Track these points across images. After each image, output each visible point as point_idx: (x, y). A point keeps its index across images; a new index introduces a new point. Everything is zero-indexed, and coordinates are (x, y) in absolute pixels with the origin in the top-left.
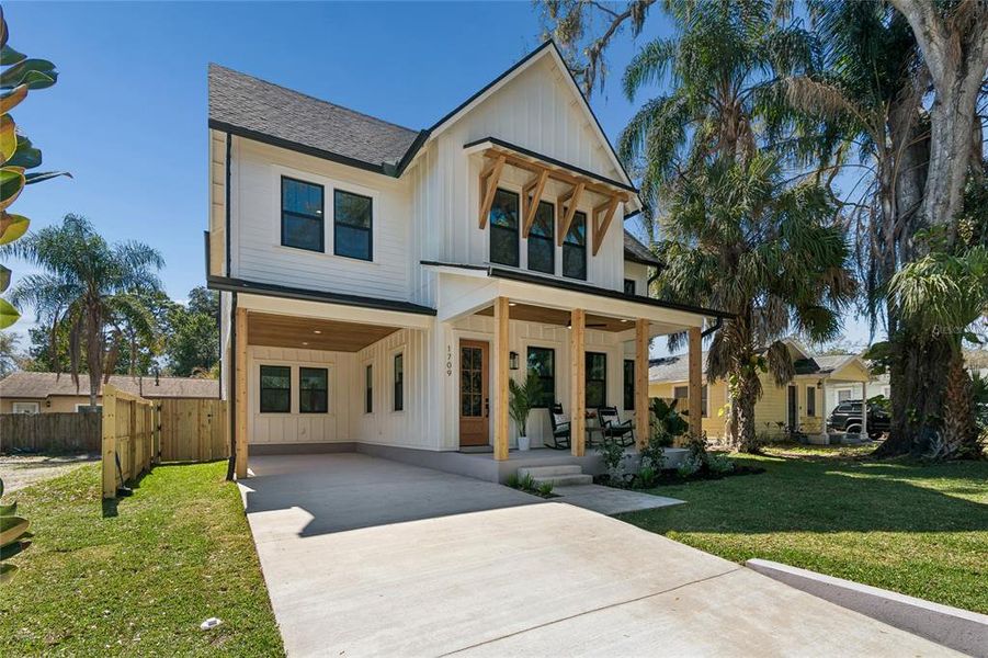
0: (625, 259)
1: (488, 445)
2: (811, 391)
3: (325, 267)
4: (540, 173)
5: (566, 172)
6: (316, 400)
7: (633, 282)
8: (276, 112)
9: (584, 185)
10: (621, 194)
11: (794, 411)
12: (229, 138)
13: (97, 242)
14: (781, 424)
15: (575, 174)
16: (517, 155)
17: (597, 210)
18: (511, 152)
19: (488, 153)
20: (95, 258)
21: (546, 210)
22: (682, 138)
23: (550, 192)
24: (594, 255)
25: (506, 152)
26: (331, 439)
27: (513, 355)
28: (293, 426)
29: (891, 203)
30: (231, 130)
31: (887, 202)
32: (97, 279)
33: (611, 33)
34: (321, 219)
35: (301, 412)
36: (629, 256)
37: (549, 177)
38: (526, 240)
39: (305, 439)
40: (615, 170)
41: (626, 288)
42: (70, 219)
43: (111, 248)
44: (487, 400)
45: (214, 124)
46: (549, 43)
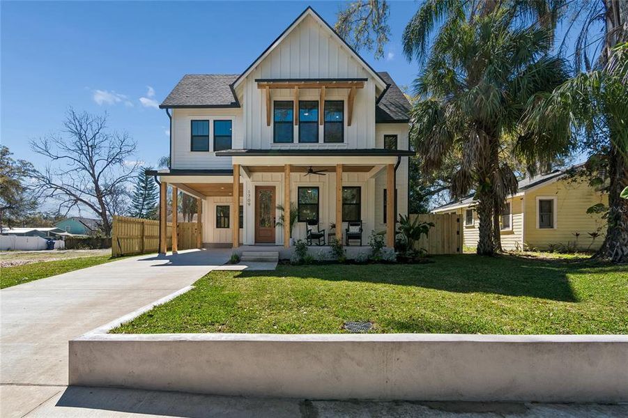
0: (376, 122)
1: (275, 242)
4: (294, 88)
5: (309, 83)
7: (396, 137)
9: (324, 87)
10: (356, 84)
12: (167, 110)
14: (595, 235)
15: (317, 82)
16: (276, 82)
17: (349, 97)
18: (271, 82)
19: (259, 86)
24: (349, 124)
25: (267, 83)
30: (167, 107)
34: (208, 136)
37: (299, 88)
38: (298, 126)
44: (275, 218)
45: (162, 107)
46: (308, 9)
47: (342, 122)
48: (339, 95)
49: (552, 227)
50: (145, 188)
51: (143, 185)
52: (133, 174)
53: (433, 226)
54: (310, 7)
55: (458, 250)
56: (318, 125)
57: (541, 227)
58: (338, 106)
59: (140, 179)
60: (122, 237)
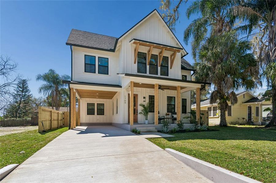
0: (181, 69)
1: (137, 122)
2: (257, 108)
3: (96, 77)
4: (151, 47)
5: (158, 46)
6: (101, 112)
7: (186, 76)
8: (85, 39)
9: (164, 49)
10: (178, 50)
11: (251, 114)
12: (71, 47)
13: (57, 75)
14: (244, 119)
15: (162, 46)
16: (143, 43)
17: (171, 56)
18: (141, 42)
19: (134, 43)
20: (57, 79)
21: (154, 57)
22: (206, 30)
23: (156, 52)
24: (171, 68)
25: (139, 42)
26: (105, 122)
27: (144, 98)
28: (95, 118)
29: (273, 44)
30: (71, 45)
31: (272, 43)
32: (58, 84)
33: (180, 3)
34: (95, 65)
35: (97, 115)
36: (183, 68)
37: (153, 47)
38: (149, 66)
39: (98, 122)
40: (177, 44)
41: (183, 78)
42: (51, 70)
43: (61, 76)
44: (137, 110)
45: (67, 44)
46: (155, 10)
47: (168, 67)
48: (167, 54)
49: (231, 116)
50: (22, 91)
51: (21, 90)
52: (14, 83)
53: (204, 115)
54: (155, 9)
55: (207, 125)
56: (157, 66)
57: (228, 116)
58: (166, 59)
59: (18, 86)
60: (44, 120)
